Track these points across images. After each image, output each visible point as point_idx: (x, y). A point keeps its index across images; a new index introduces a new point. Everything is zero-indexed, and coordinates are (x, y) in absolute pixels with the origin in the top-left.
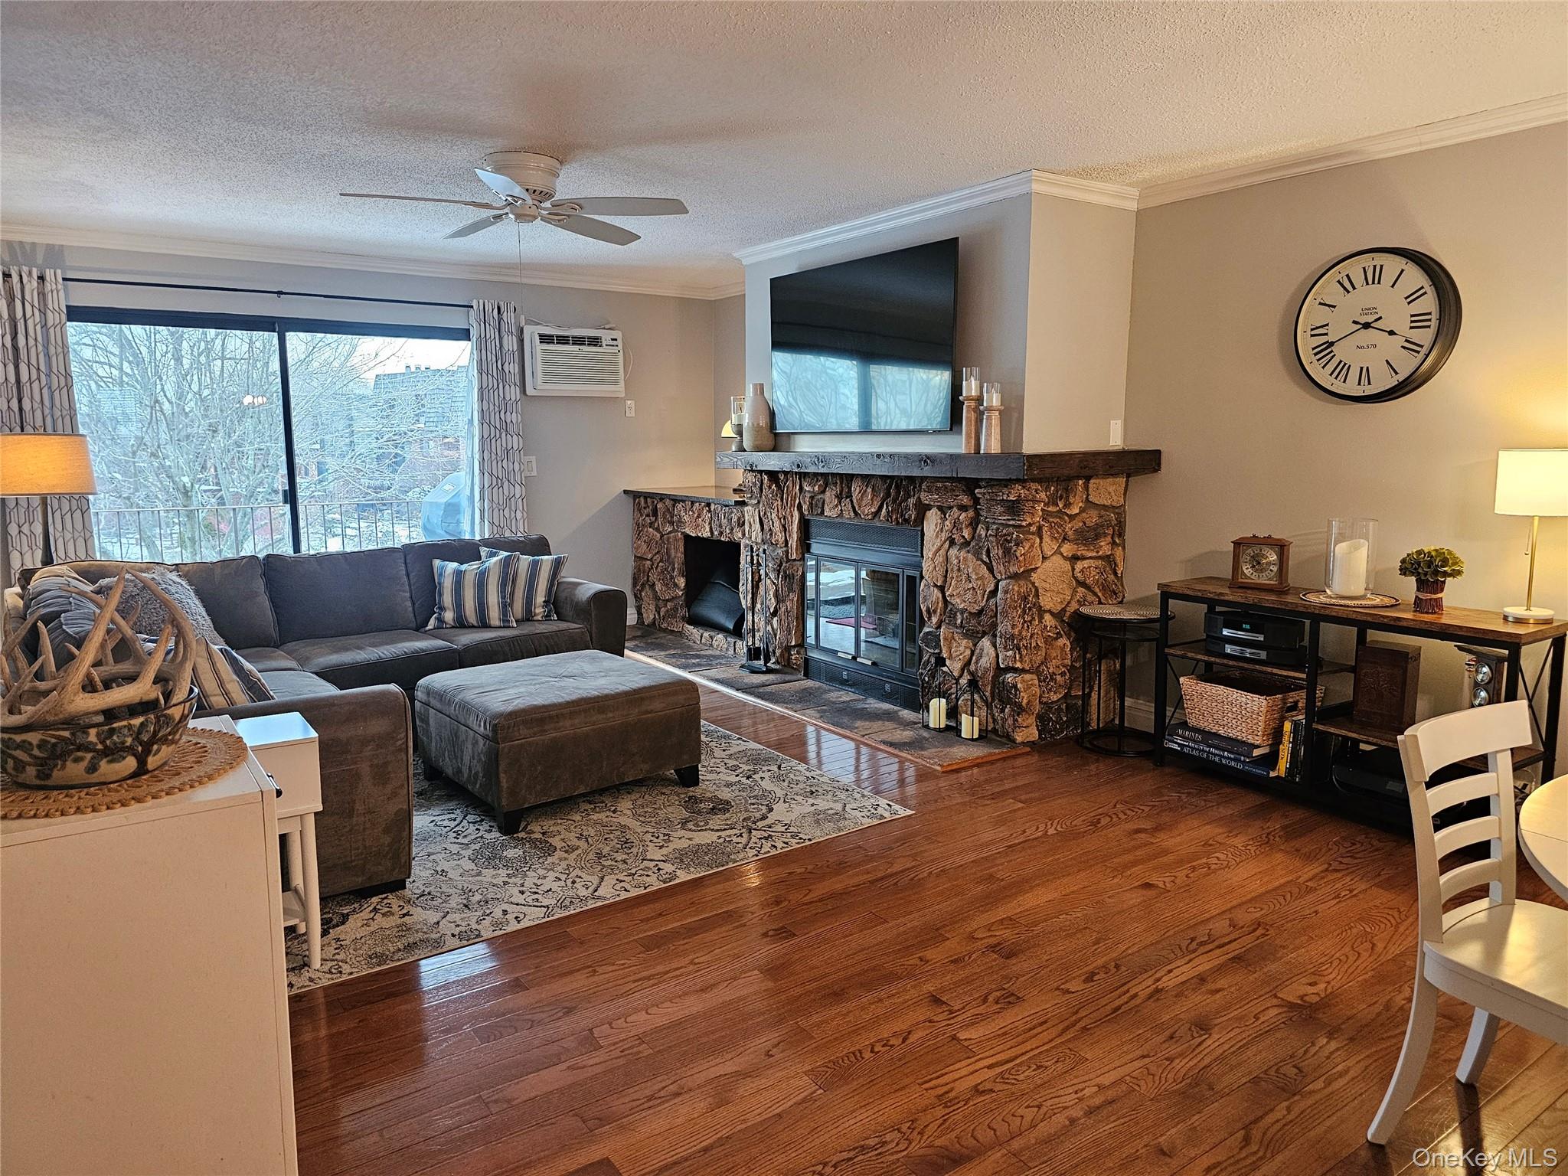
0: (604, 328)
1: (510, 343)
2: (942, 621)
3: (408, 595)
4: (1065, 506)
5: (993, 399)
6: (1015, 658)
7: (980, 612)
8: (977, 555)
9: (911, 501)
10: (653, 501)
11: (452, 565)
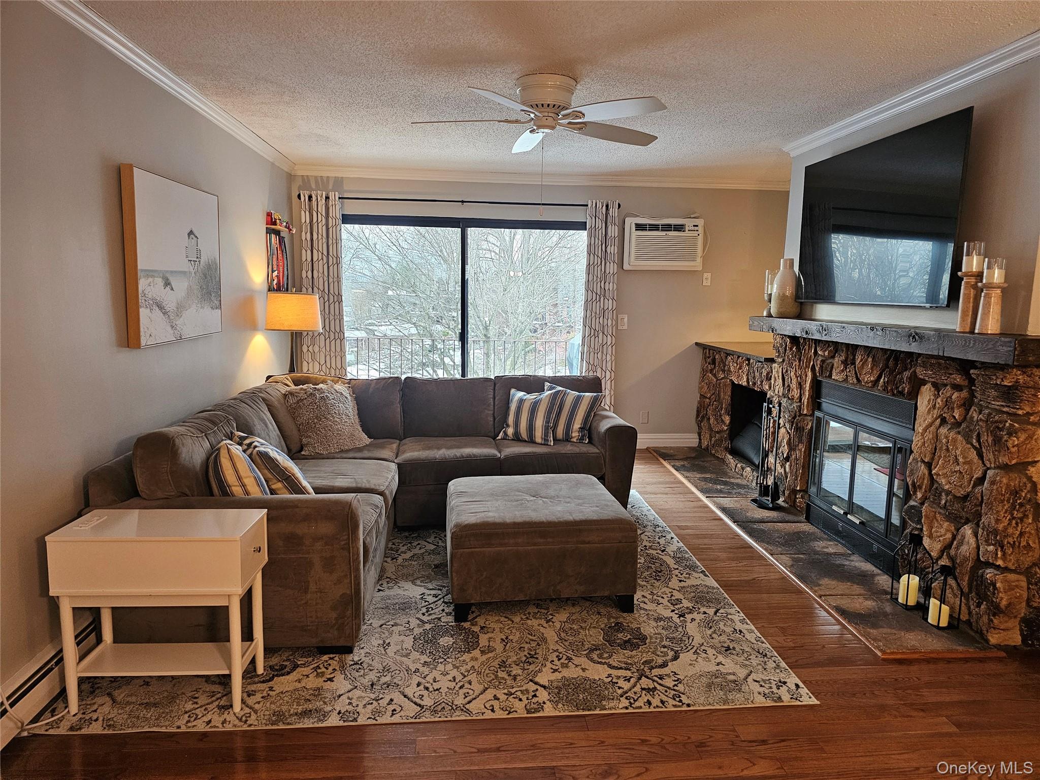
0: (690, 218)
1: (613, 231)
2: (926, 499)
3: (491, 412)
6: (997, 554)
7: (965, 498)
8: (967, 438)
9: (907, 374)
10: (713, 353)
11: (520, 394)
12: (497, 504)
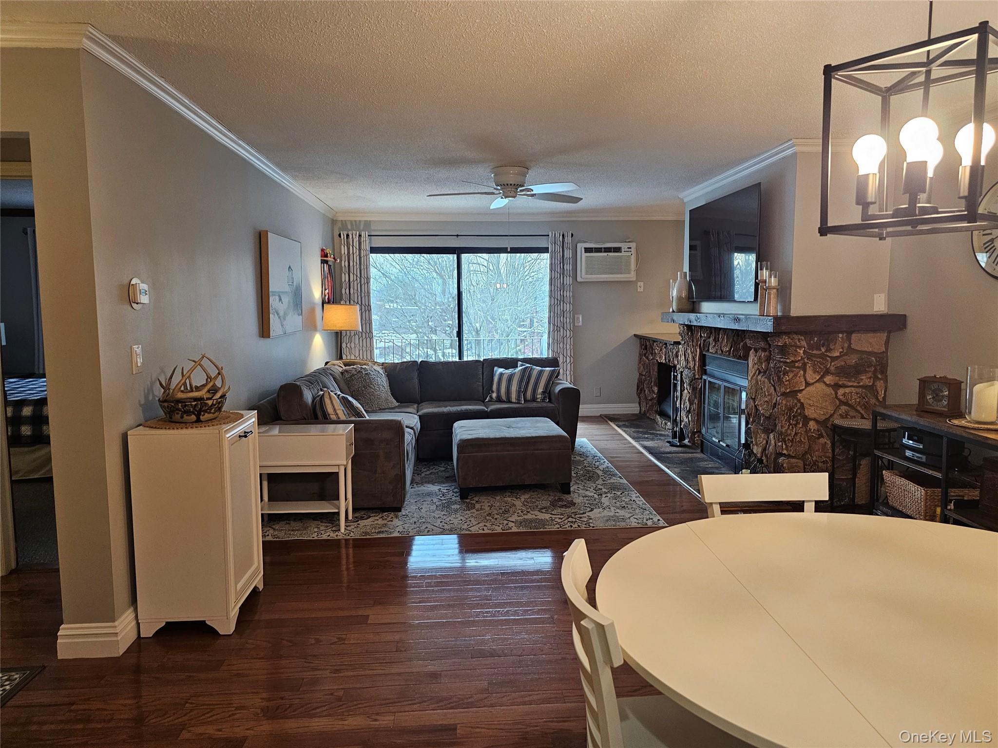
0: (626, 242)
1: (568, 254)
2: (754, 421)
3: (481, 384)
4: (827, 351)
5: (773, 282)
6: (783, 447)
7: (770, 417)
8: (769, 380)
9: (742, 344)
10: (645, 341)
11: (501, 370)
12: (485, 431)
